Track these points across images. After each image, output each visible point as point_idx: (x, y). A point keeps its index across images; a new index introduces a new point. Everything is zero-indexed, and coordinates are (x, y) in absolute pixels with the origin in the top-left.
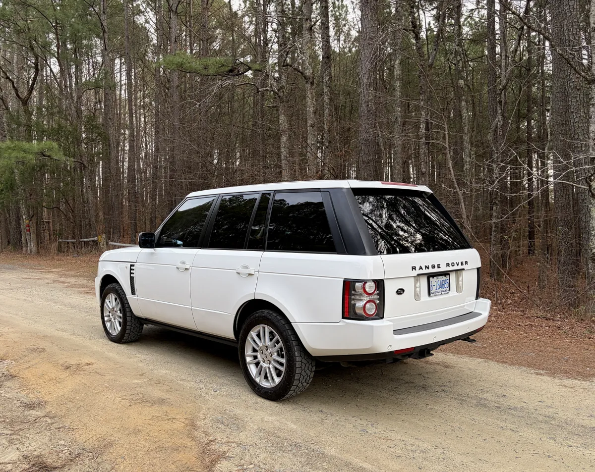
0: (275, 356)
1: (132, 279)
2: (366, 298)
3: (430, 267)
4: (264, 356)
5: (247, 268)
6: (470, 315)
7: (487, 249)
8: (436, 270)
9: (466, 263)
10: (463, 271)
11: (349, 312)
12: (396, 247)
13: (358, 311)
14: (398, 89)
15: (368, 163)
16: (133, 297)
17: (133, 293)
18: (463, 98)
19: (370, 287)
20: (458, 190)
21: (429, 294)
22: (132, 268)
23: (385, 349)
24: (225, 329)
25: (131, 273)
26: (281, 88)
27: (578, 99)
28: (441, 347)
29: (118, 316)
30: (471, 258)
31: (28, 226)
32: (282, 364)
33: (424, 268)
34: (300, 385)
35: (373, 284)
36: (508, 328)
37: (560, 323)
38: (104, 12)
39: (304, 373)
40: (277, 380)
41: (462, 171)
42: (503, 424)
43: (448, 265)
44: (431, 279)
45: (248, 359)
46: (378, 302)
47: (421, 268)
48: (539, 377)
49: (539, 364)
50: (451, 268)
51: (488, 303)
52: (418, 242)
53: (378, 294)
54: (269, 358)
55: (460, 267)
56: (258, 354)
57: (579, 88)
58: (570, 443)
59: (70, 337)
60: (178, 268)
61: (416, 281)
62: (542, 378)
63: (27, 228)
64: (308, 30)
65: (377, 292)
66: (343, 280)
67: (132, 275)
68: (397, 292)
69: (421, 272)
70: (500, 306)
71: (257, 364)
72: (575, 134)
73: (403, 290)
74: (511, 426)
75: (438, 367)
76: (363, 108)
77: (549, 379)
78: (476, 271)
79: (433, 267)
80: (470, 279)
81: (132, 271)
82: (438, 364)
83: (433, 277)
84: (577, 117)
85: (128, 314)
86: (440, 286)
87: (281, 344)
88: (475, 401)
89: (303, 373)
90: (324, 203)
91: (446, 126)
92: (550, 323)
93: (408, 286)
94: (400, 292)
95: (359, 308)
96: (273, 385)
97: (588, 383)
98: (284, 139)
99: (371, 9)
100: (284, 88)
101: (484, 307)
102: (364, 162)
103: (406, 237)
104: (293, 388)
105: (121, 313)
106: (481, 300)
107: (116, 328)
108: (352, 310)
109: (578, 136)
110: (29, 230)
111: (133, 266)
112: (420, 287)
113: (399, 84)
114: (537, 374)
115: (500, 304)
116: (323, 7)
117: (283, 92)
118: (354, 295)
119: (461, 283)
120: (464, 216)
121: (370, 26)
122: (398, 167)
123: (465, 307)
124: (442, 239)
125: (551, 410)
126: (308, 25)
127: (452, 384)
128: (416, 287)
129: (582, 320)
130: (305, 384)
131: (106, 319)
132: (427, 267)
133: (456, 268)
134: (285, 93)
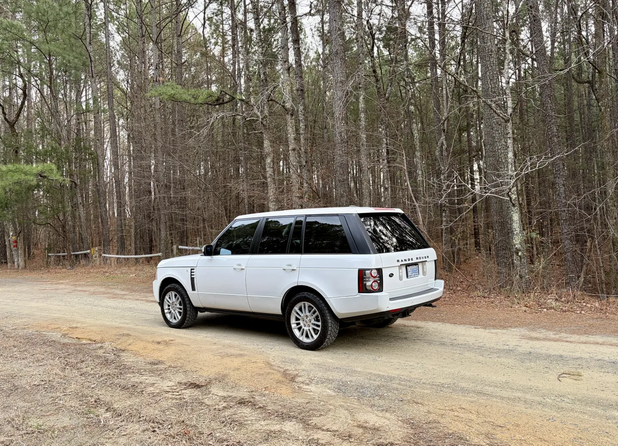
0: (313, 321)
1: (192, 280)
2: (372, 280)
3: (407, 260)
4: (305, 322)
5: (290, 265)
6: (431, 290)
7: (440, 247)
8: (411, 262)
9: (428, 257)
10: (426, 262)
11: (362, 288)
12: (382, 249)
13: (368, 288)
14: (363, 119)
15: (343, 181)
16: (194, 292)
17: (193, 289)
18: (414, 120)
19: (374, 273)
20: (416, 203)
21: (407, 277)
22: (192, 271)
23: (385, 309)
24: (275, 308)
25: (191, 275)
26: (264, 117)
27: (500, 132)
28: (417, 309)
29: (178, 308)
30: (430, 254)
31: (16, 242)
32: (318, 326)
33: (404, 260)
34: (331, 338)
35: (376, 271)
36: (458, 305)
37: (493, 299)
38: (90, 43)
39: (333, 329)
40: (316, 337)
41: (416, 183)
42: (455, 352)
43: (417, 258)
44: (408, 267)
45: (293, 326)
46: (379, 282)
47: (402, 261)
48: (477, 329)
49: (476, 323)
50: (419, 260)
51: (442, 282)
52: (395, 244)
53: (379, 277)
54: (309, 323)
55: (424, 260)
56: (301, 322)
57: (500, 123)
58: (491, 357)
59: (135, 327)
60: (235, 269)
61: (400, 269)
62: (478, 330)
63: (15, 244)
64: (287, 70)
65: (378, 276)
66: (358, 269)
67: (192, 276)
68: (390, 275)
69: (402, 263)
70: (452, 291)
71: (299, 329)
72: (499, 158)
73: (393, 274)
74: (459, 352)
75: (413, 328)
76: (338, 138)
77: (483, 330)
78: (434, 262)
79: (409, 260)
80: (430, 267)
81: (192, 274)
82: (413, 327)
83: (409, 266)
84: (500, 145)
85: (188, 306)
86: (414, 271)
87: (317, 313)
88: (438, 343)
89: (333, 331)
90: (343, 225)
91: (404, 153)
92: (487, 300)
93: (395, 271)
94: (391, 275)
95: (368, 286)
96: (312, 340)
97: (506, 331)
98: (269, 160)
99: (340, 59)
100: (267, 117)
101: (440, 284)
102: (340, 181)
103: (387, 241)
104: (327, 340)
105: (180, 305)
106: (438, 281)
107: (176, 318)
108: (364, 287)
109: (502, 159)
110: (16, 246)
111: (194, 269)
112: (402, 272)
113: (363, 116)
114: (475, 328)
115: (452, 289)
116: (296, 48)
117: (266, 120)
118: (365, 278)
119: (425, 270)
120: (421, 223)
121: (340, 72)
122: (365, 183)
123: (429, 286)
124: (409, 241)
125: (482, 344)
126: (287, 66)
127: (423, 336)
128: (400, 273)
129: (508, 296)
130: (333, 338)
131: (166, 311)
132: (405, 260)
133: (422, 260)
134: (268, 122)
